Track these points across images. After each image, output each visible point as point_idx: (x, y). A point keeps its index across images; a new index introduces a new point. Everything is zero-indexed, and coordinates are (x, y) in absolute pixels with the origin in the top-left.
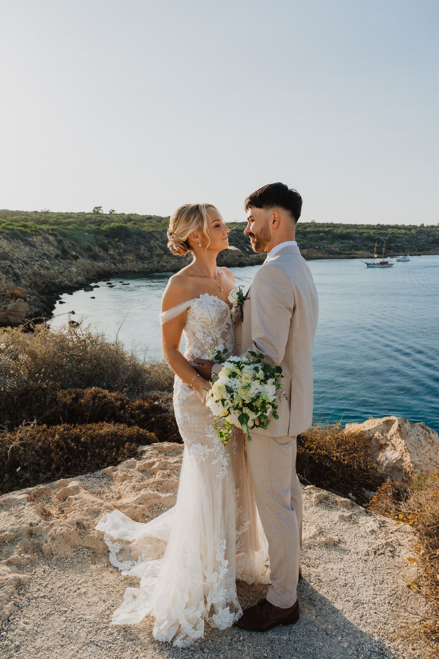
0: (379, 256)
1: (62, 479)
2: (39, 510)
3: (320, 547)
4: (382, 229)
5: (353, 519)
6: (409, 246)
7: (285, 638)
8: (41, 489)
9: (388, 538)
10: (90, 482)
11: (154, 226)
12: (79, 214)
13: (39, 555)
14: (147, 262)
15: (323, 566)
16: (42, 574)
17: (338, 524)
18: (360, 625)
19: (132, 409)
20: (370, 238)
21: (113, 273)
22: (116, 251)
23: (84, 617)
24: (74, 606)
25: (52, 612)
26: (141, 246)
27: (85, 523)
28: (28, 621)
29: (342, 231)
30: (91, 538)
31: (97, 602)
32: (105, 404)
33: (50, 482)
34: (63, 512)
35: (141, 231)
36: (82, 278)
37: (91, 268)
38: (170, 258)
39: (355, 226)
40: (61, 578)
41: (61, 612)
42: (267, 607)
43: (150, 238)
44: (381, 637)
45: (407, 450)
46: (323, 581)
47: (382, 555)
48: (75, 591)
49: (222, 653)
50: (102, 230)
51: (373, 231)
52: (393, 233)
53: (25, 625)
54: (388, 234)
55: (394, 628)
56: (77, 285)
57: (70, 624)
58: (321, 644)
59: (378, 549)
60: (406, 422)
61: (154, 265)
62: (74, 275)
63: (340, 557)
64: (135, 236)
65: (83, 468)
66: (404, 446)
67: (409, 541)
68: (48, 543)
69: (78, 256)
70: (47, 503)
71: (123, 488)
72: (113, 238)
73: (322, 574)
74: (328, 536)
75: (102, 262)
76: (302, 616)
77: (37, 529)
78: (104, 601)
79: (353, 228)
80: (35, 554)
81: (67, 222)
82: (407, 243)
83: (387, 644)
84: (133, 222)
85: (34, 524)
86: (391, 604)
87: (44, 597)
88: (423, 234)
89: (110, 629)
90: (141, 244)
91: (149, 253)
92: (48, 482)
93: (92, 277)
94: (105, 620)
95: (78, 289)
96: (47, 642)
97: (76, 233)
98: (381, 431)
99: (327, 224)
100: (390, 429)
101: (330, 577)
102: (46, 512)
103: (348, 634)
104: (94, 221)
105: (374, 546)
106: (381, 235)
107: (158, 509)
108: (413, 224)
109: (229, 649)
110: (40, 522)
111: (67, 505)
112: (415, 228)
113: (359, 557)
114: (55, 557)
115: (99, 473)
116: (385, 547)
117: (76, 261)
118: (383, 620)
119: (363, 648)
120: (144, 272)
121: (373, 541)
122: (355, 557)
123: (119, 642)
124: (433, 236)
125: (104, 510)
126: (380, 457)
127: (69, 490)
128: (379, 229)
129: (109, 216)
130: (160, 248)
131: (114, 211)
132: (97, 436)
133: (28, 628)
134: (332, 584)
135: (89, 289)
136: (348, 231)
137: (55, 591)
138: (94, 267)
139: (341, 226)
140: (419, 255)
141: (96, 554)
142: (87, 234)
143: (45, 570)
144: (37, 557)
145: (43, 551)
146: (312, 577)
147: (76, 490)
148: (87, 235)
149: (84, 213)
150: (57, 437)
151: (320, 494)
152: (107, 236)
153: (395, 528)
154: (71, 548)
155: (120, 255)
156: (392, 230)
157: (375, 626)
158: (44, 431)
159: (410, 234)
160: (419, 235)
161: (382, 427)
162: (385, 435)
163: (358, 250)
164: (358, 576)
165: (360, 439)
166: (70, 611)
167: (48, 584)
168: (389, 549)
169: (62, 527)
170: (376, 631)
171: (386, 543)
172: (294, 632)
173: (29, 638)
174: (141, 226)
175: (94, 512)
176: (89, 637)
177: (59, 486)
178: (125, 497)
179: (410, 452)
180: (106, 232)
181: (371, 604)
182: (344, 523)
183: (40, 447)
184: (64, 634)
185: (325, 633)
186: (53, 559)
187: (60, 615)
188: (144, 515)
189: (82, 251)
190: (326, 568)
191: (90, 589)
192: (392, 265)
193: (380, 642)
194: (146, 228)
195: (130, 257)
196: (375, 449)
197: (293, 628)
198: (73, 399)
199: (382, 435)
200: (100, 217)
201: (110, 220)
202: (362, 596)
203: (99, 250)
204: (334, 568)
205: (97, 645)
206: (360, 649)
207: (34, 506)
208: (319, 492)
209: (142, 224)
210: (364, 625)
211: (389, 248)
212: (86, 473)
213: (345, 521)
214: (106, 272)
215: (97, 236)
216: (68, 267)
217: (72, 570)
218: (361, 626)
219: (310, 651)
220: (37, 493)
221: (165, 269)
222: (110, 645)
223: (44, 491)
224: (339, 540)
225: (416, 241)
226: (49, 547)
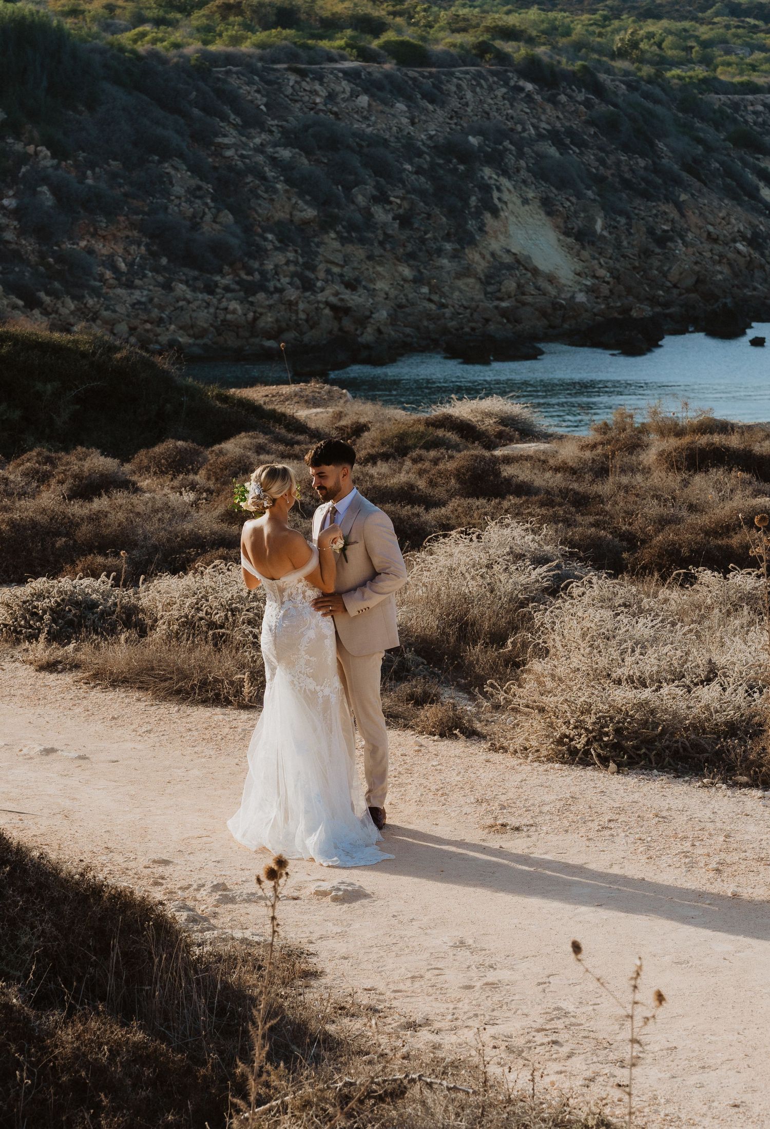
26: (167, 167)
38: (359, 252)
61: (291, 304)
90: (166, 152)
130: (289, 181)
195: (110, 246)
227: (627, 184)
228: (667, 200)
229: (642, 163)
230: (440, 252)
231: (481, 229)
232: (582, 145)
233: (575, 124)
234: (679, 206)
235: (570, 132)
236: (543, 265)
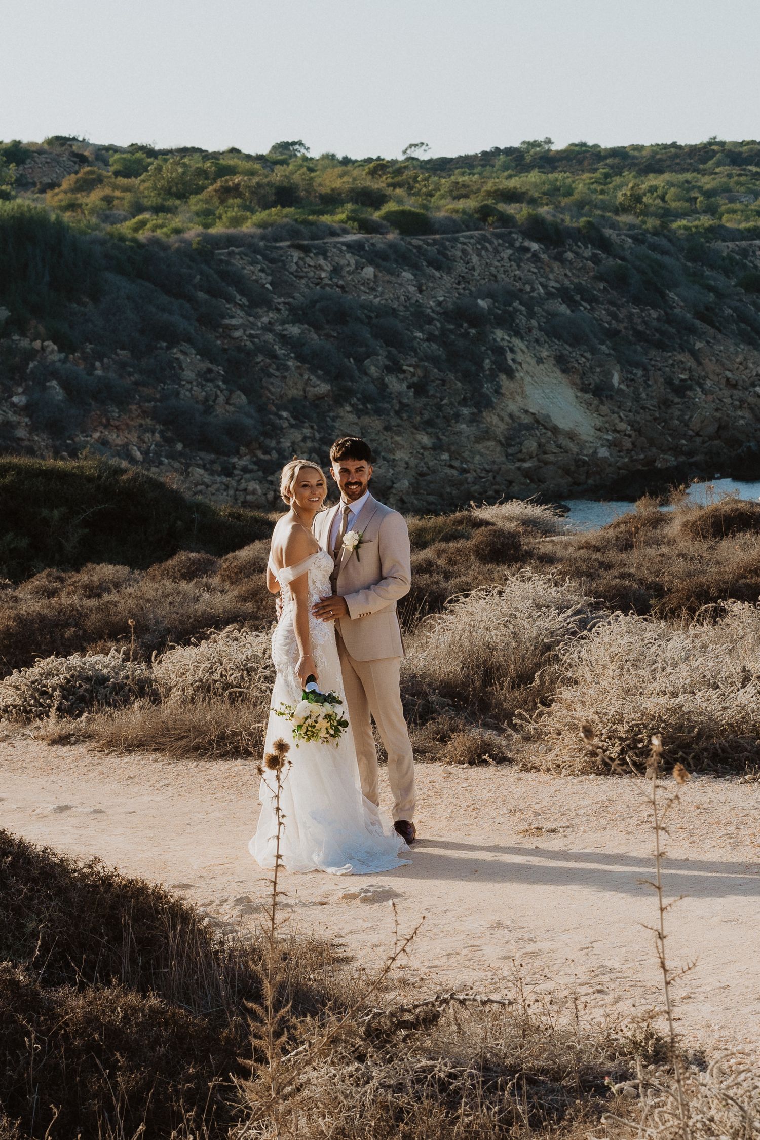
26: (176, 352)
38: (375, 423)
90: (174, 338)
130: (300, 357)
227: (639, 335)
228: (682, 349)
229: (654, 314)
230: (457, 416)
231: (497, 392)
232: (592, 300)
233: (584, 281)
234: (694, 354)
235: (579, 289)
236: (563, 424)
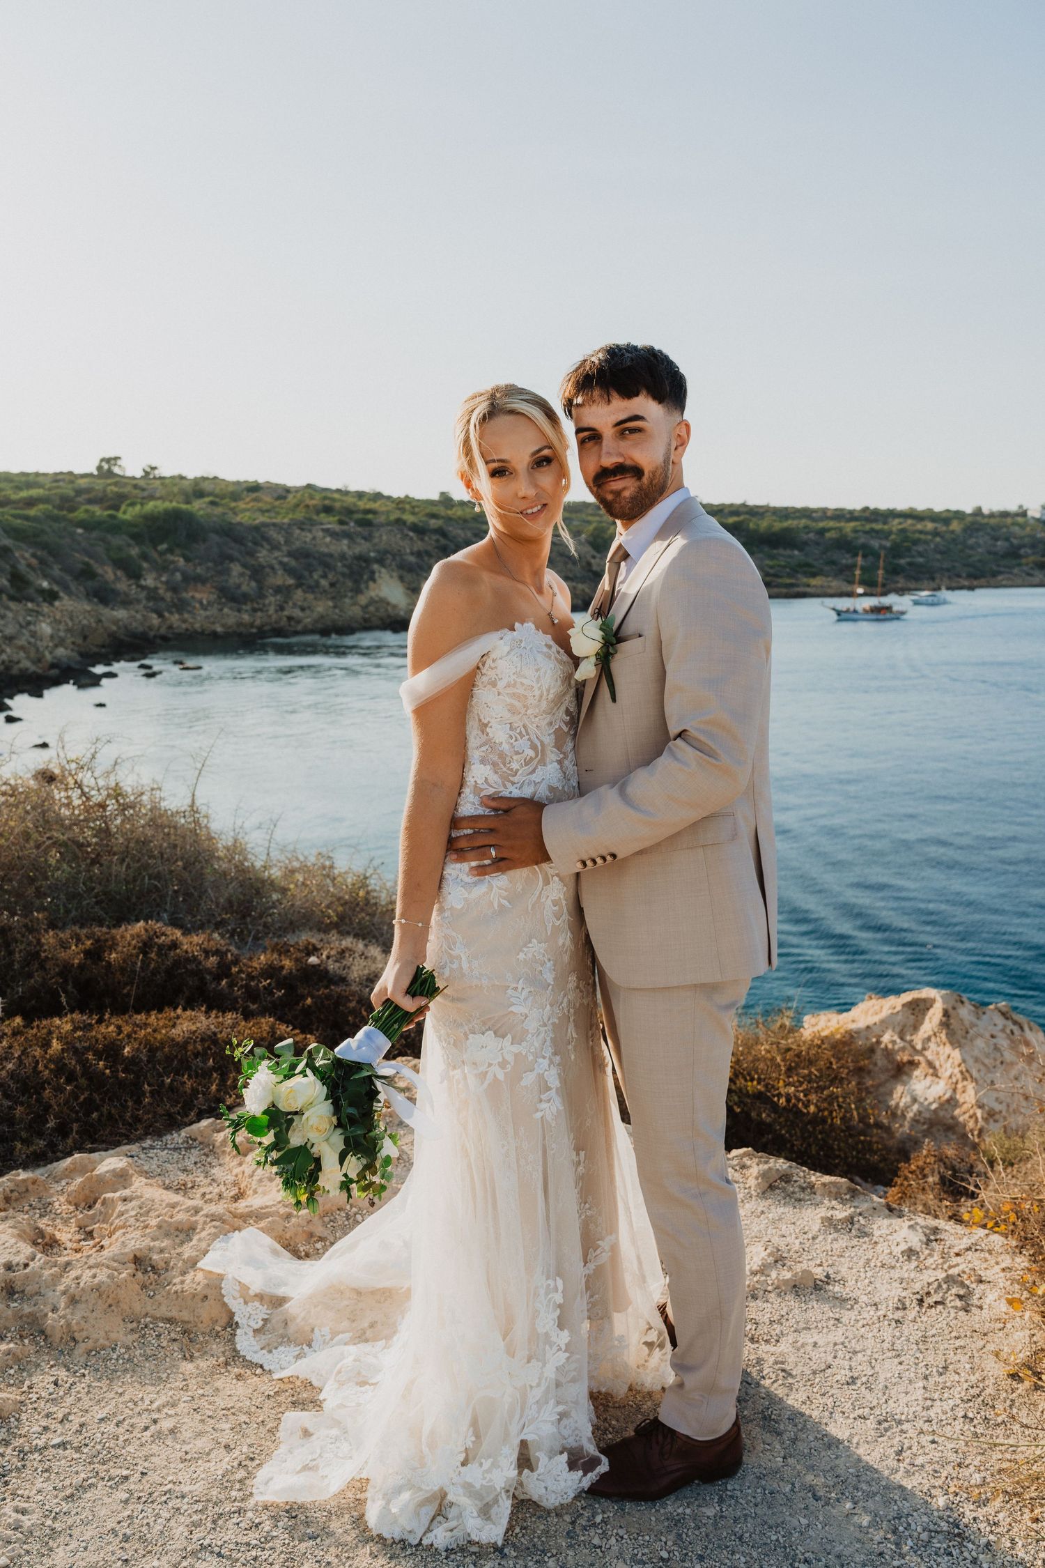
0: (869, 590)
1: (77, 1156)
2: (24, 1232)
3: (779, 1295)
4: (876, 521)
5: (856, 1226)
6: (945, 565)
7: (710, 1512)
8: (24, 1181)
9: (950, 1267)
10: (155, 1161)
11: (268, 511)
12: (58, 478)
13: (37, 1344)
14: (248, 607)
15: (790, 1339)
16: (51, 1390)
17: (821, 1238)
18: (897, 1471)
19: (250, 977)
20: (844, 545)
21: (155, 637)
22: (164, 579)
23: (177, 1488)
24: (146, 1464)
25: (90, 1481)
26: (232, 565)
27: (155, 1257)
28: (26, 1505)
29: (771, 526)
30: (175, 1297)
31: (207, 1450)
32: (177, 963)
33: (45, 1165)
34: (90, 1235)
35: (231, 523)
36: (69, 652)
37: (94, 625)
38: (310, 596)
39: (806, 513)
40: (104, 1398)
41: (113, 1479)
42: (660, 1438)
43: (256, 543)
44: (951, 1496)
45: (966, 1075)
46: (794, 1373)
47: (940, 1307)
48: (146, 1428)
49: (553, 1556)
50: (124, 522)
51: (852, 524)
52: (903, 531)
53: (20, 1516)
54: (890, 533)
55: (983, 1474)
56: (54, 672)
57: (140, 1507)
58: (804, 1521)
59: (928, 1294)
60: (962, 1002)
61: (270, 616)
62: (45, 644)
63: (831, 1315)
64: (214, 538)
65: (130, 1125)
66: (959, 1065)
67: (1003, 1270)
68: (61, 1313)
69: (57, 593)
70: (41, 1216)
71: (248, 1171)
72: (155, 543)
73: (792, 1359)
74: (799, 1268)
75: (125, 609)
76: (749, 1460)
77: (27, 1277)
78: (227, 1447)
79: (799, 518)
80: (26, 1341)
81: (25, 499)
82: (938, 556)
83: (968, 1511)
84: (207, 499)
85: (18, 1264)
86: (972, 1420)
87: (62, 1445)
88: (981, 533)
89: (250, 1514)
90: (232, 560)
91: (253, 584)
92: (39, 1166)
93: (95, 650)
94: (234, 1493)
95: (57, 682)
96: (84, 1555)
97: (48, 530)
98: (898, 1029)
99: (732, 505)
100: (922, 1023)
101: (811, 1363)
102: (43, 1237)
103: (869, 1496)
104: (100, 495)
105: (917, 1287)
106: (872, 537)
107: (348, 1219)
108: (953, 508)
109: (570, 1546)
110: (33, 1259)
111: (101, 1218)
112: (958, 518)
113: (881, 1313)
114: (82, 1347)
115: (178, 1137)
116: (945, 1286)
117: (51, 604)
118: (952, 1457)
119: (909, 1525)
120: (240, 635)
121: (912, 1275)
122: (869, 1314)
123: (277, 1543)
124: (1007, 539)
125: (205, 1223)
126: (896, 1095)
127: (101, 1180)
128: (868, 520)
129: (142, 483)
130: (285, 570)
131: (154, 468)
132: (162, 1043)
133: (29, 1523)
134: (817, 1381)
135: (88, 681)
136: (786, 524)
137: (93, 1430)
138: (100, 621)
139: (767, 511)
140: (971, 588)
141: (192, 1335)
142: (80, 531)
143: (57, 1380)
144: (32, 1349)
145: (48, 1332)
146: (766, 1365)
147: (122, 1178)
148: (80, 535)
149: (70, 473)
150: (56, 1045)
151: (770, 1169)
152: (137, 538)
153: (965, 1243)
154: (122, 1323)
155: (174, 589)
156: (900, 523)
157: (936, 1471)
158: (16, 1033)
159: (946, 532)
160: (971, 536)
161: (900, 1017)
162: (908, 1038)
163: (814, 575)
164: (881, 1358)
165: (845, 1052)
166: (138, 1476)
167: (69, 1414)
168: (954, 1291)
169: (94, 1271)
170: (938, 1483)
171: (948, 1276)
172: (732, 1497)
173: (34, 1546)
174: (232, 509)
175: (177, 1229)
176: (195, 1537)
177: (69, 1174)
178: (255, 1192)
179: (974, 1080)
180: (135, 526)
181: (921, 1422)
182: (835, 1235)
183: (12, 1075)
184: (128, 1532)
185: (810, 1495)
186: (76, 1352)
187: (111, 1487)
188: (311, 1235)
189: (68, 578)
190: (799, 1344)
191: (186, 1420)
192: (903, 613)
193: (951, 1509)
194: (246, 515)
195: (202, 595)
196: (883, 1077)
197: (729, 1487)
198: (87, 953)
199: (902, 1039)
200: (116, 484)
201: (146, 494)
202: (896, 1405)
203: (115, 574)
204: (820, 1343)
205: (219, 1555)
206: (901, 1529)
207: (10, 1222)
208: (766, 1162)
209: (233, 504)
210: (907, 1472)
211: (894, 571)
212: (140, 1139)
213: (837, 1230)
214: (134, 635)
215: (109, 537)
216: (29, 623)
217: (132, 1377)
218: (901, 1473)
219: (777, 1540)
220: (12, 1191)
221: (299, 628)
222: (254, 1553)
223: (31, 1187)
224: (828, 1276)
225: (962, 551)
226: (63, 1322)
230: (346, 596)
231: (367, 588)
233: (429, 548)
236: (393, 601)
